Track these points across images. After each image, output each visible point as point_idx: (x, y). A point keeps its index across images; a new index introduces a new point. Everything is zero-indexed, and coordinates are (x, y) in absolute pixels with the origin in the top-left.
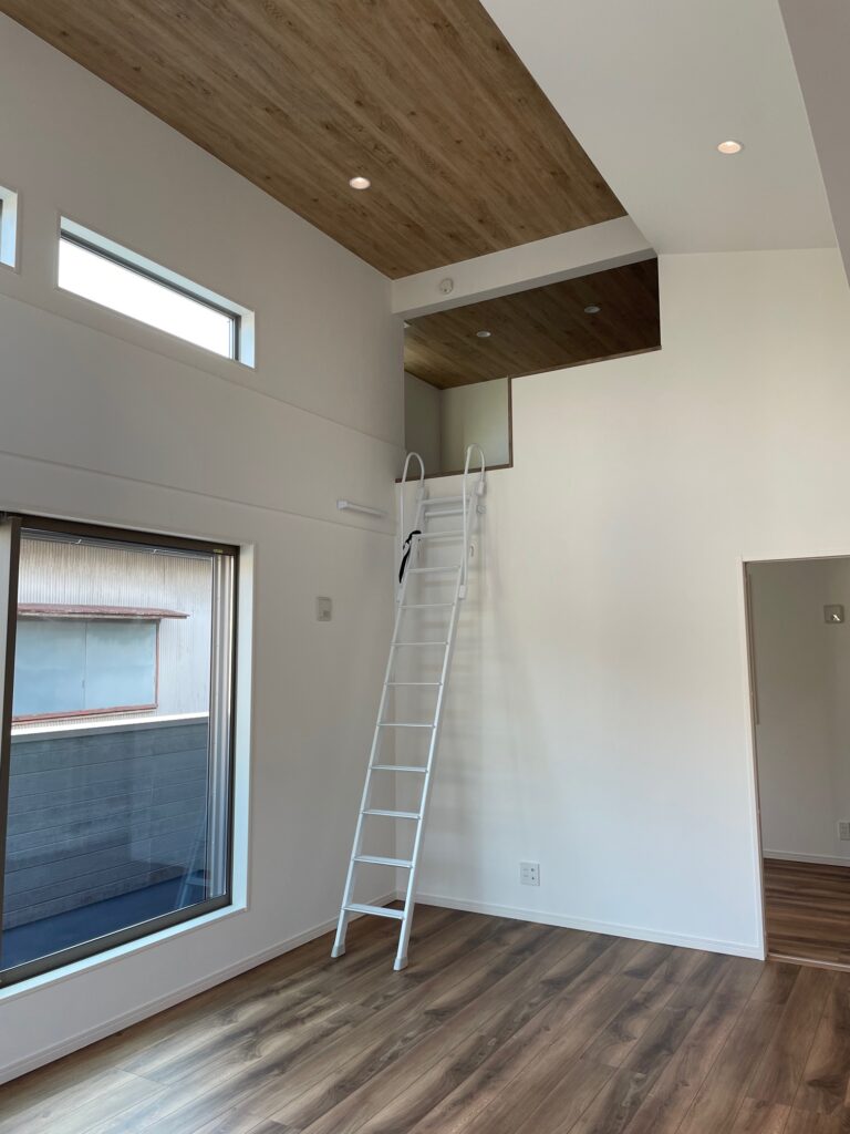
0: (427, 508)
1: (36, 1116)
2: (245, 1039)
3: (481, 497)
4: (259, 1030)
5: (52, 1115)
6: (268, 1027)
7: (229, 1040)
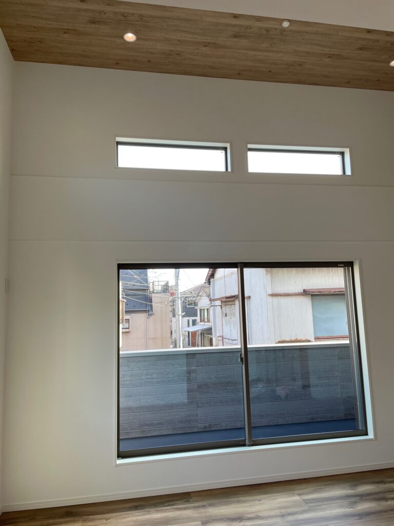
1: (256, 500)
2: (353, 499)
4: (363, 497)
5: (261, 502)
6: (368, 498)
7: (348, 496)
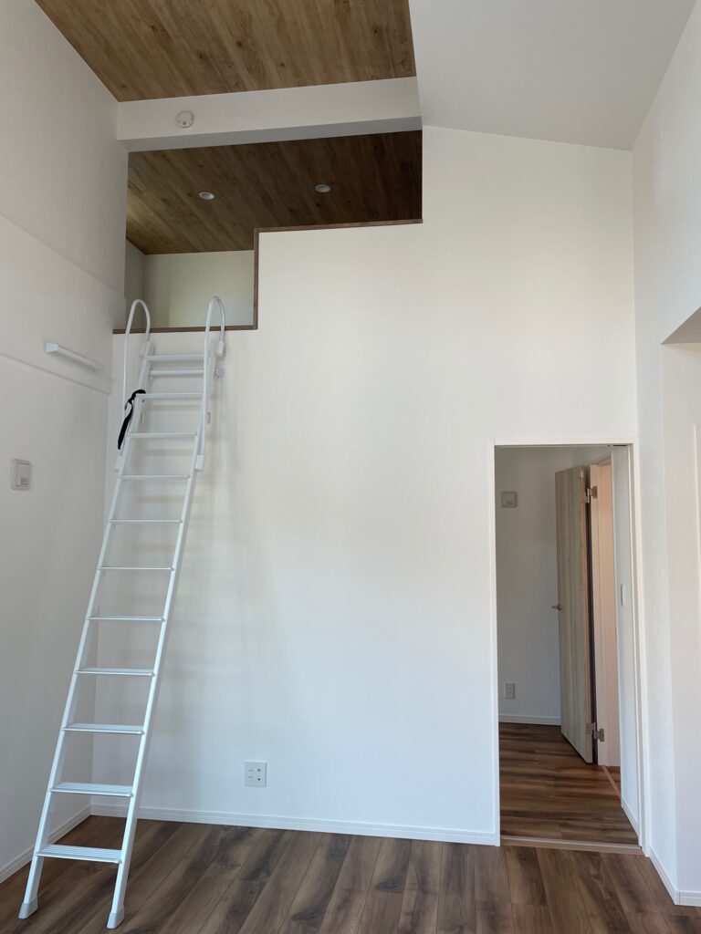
0: (153, 365)
3: (220, 359)
